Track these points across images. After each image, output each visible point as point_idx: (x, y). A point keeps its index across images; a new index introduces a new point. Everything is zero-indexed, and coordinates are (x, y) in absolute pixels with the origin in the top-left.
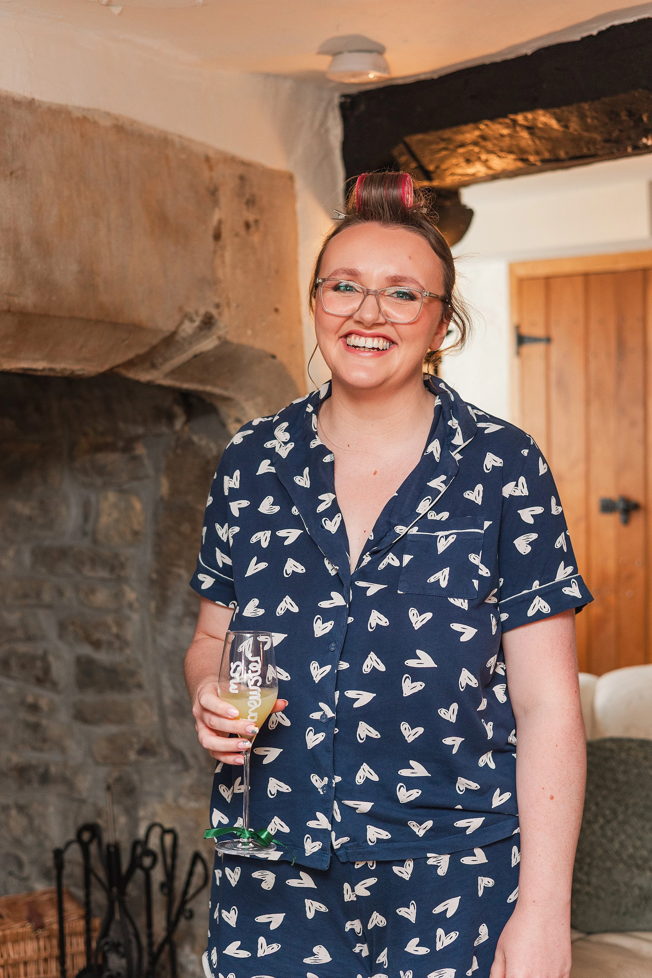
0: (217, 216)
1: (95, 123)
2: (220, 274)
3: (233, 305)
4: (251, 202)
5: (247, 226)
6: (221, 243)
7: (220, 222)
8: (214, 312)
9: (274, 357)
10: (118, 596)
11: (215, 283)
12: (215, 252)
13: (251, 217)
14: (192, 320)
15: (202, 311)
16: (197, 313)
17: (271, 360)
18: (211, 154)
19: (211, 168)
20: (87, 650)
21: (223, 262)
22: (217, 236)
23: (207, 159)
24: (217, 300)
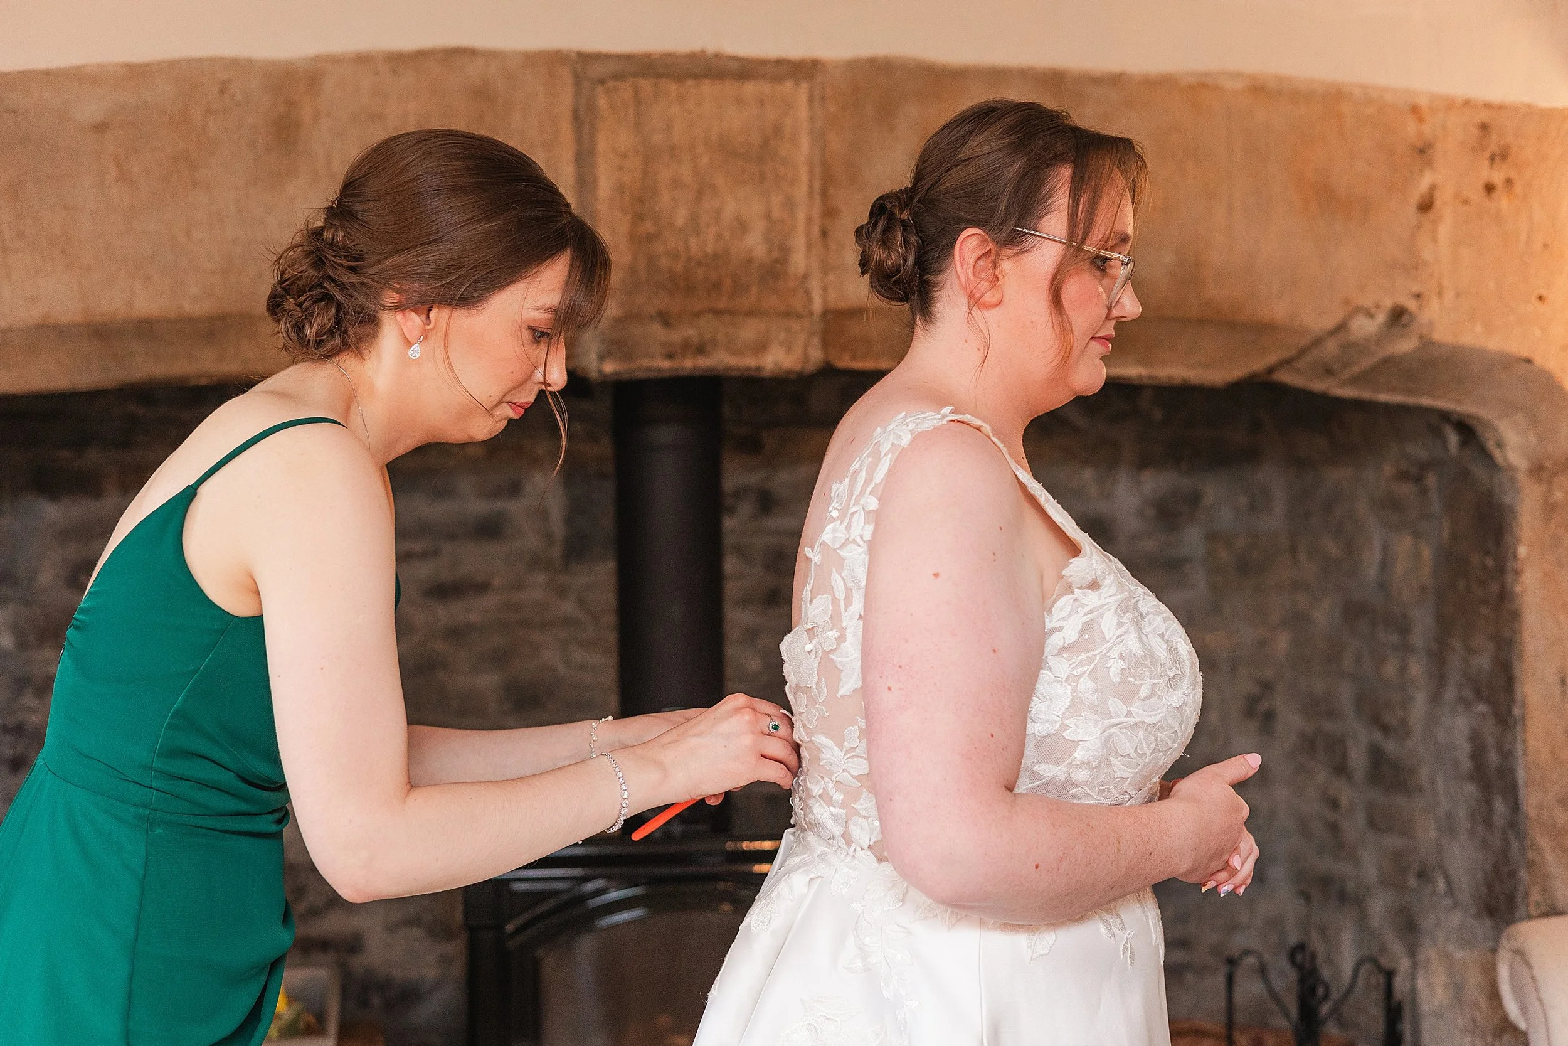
0: (1425, 181)
1: (1217, 88)
2: (1427, 254)
3: (1450, 294)
4: (1501, 156)
5: (1490, 188)
6: (1431, 215)
7: (1433, 188)
8: (1411, 305)
9: (1529, 361)
10: (1403, 668)
11: (1416, 267)
12: (1419, 227)
13: (1497, 177)
14: (1370, 315)
15: (1388, 303)
16: (1378, 307)
17: (1526, 365)
18: (1423, 102)
19: (1421, 120)
20: (1378, 736)
21: (1435, 240)
22: (1426, 206)
23: (1415, 110)
24: (1415, 288)
